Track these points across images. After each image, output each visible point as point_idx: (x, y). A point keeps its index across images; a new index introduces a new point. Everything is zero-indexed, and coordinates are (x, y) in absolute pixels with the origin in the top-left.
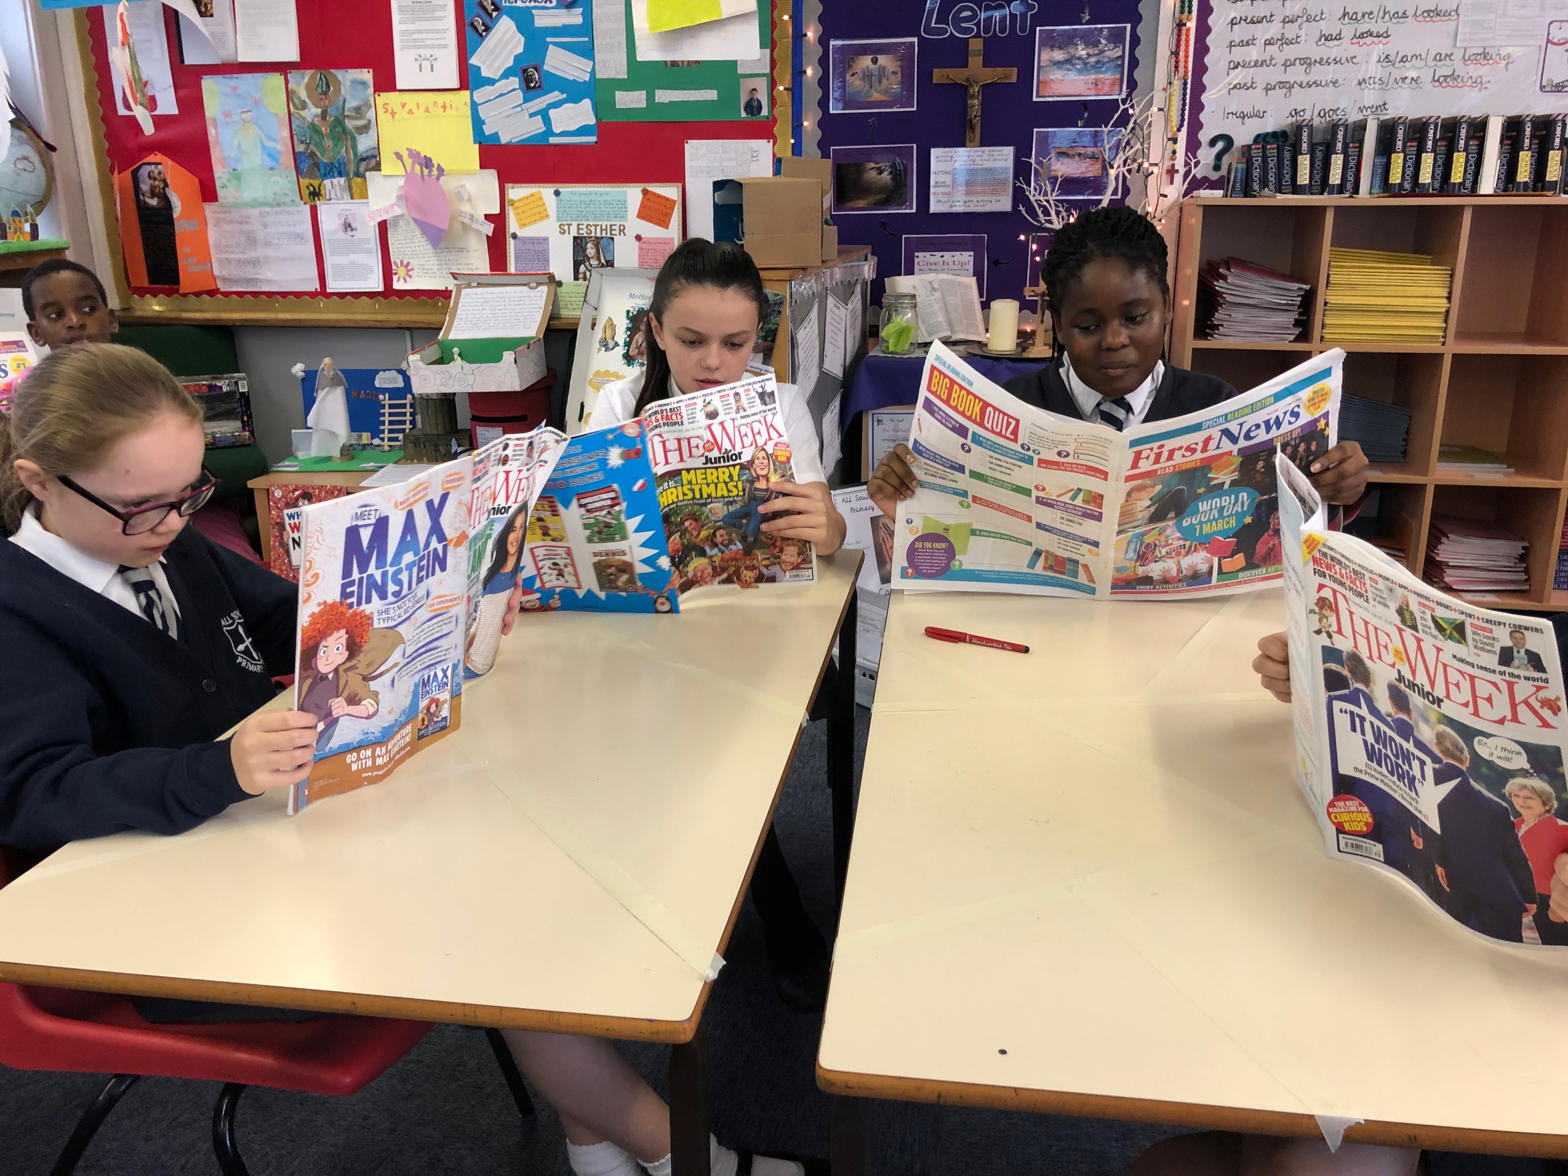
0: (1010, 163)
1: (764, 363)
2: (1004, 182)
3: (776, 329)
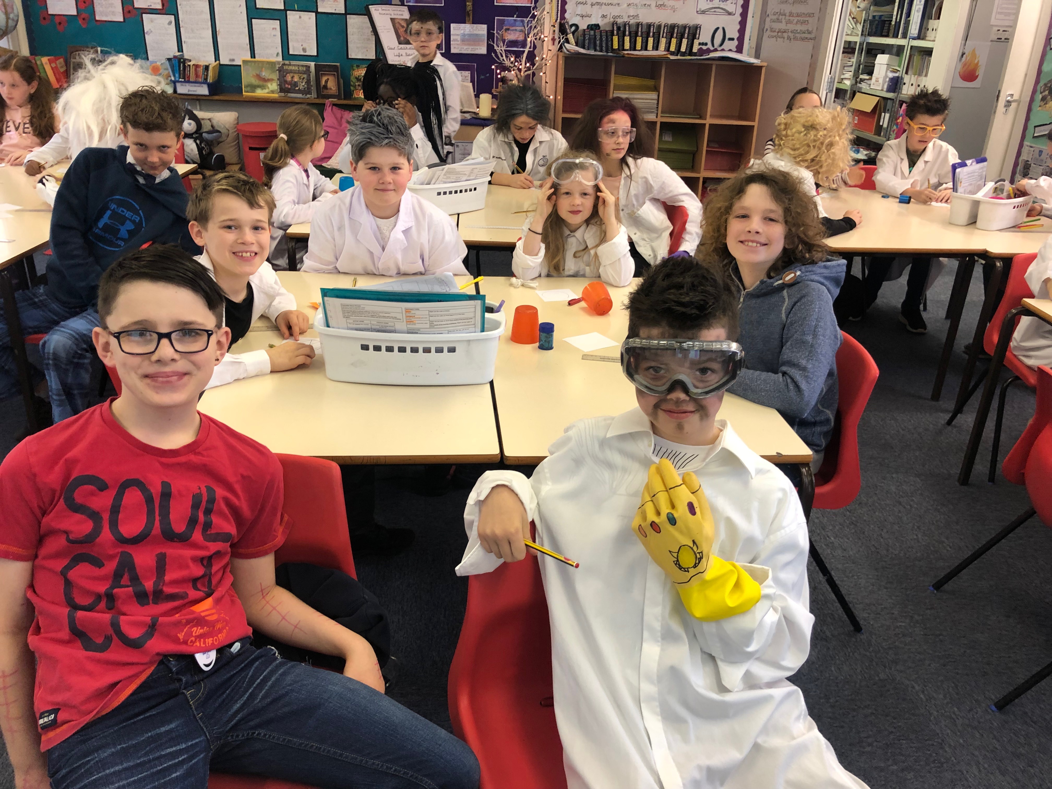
0: (485, 32)
2: (483, 41)
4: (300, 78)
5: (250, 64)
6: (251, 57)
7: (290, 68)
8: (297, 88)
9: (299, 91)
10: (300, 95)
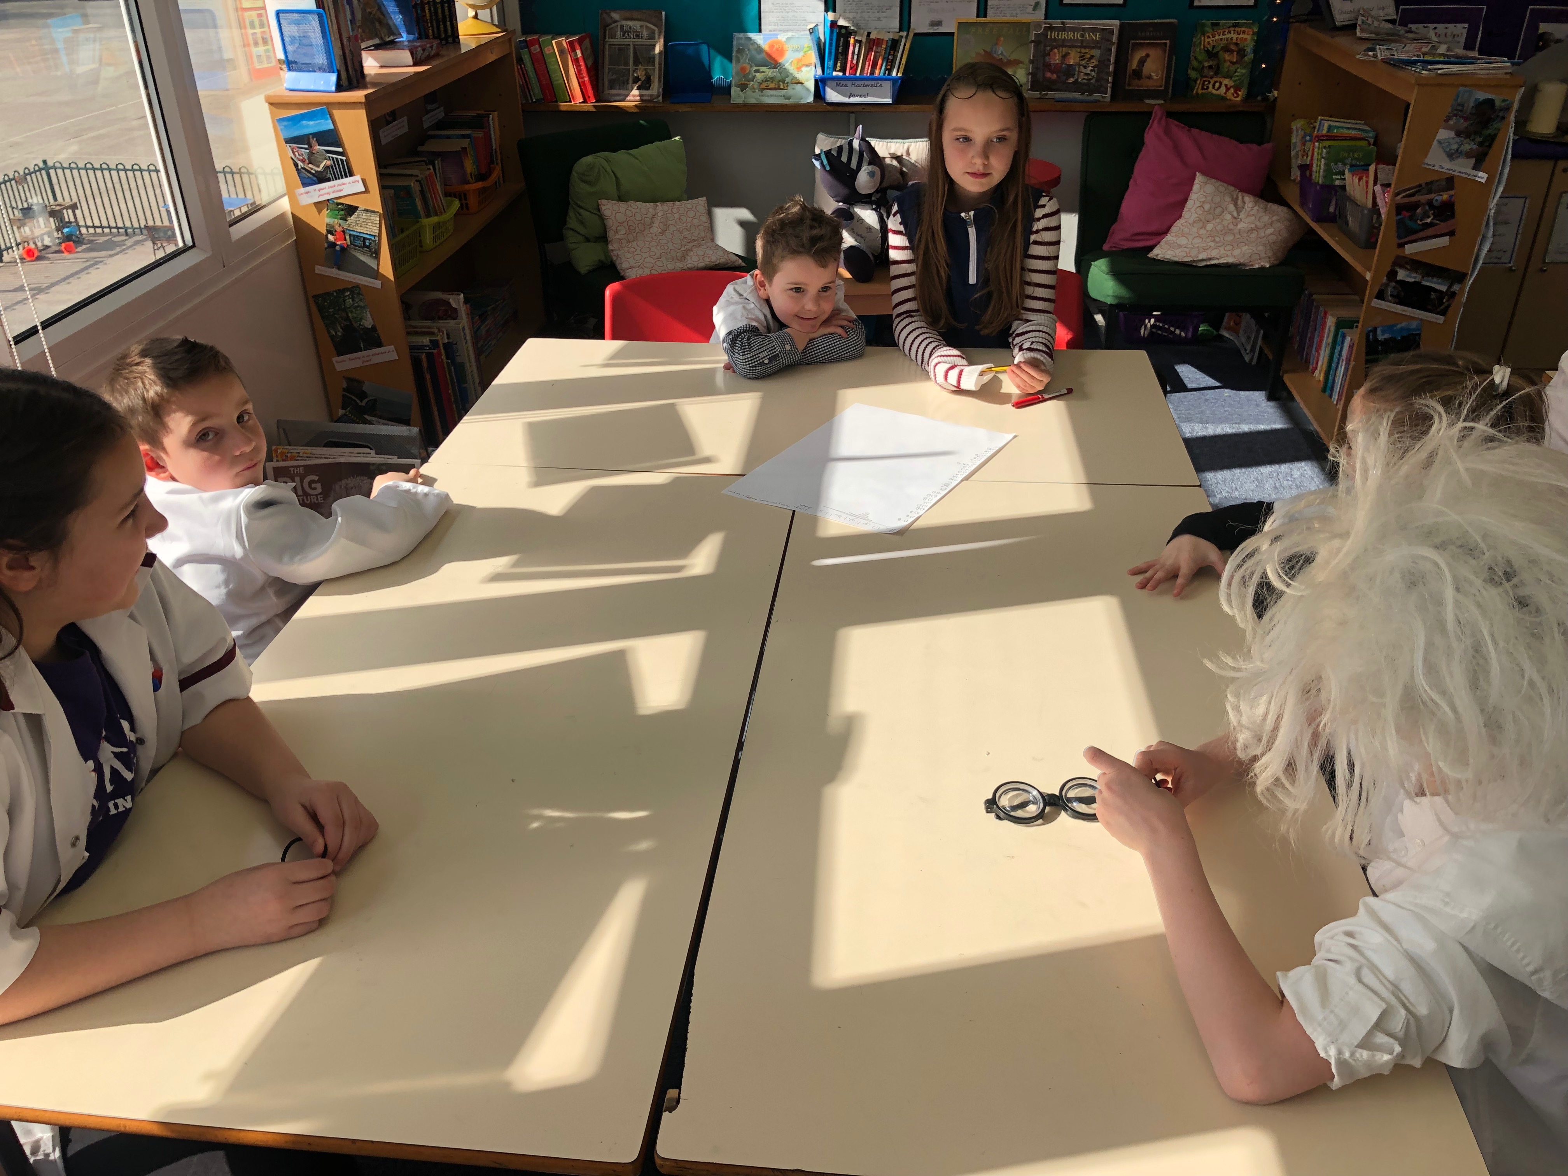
1: (1474, 168)
3: (1496, 135)
4: (1082, 58)
5: (973, 30)
6: (978, 16)
7: (1064, 35)
8: (1072, 80)
9: (1077, 87)
10: (1077, 96)
